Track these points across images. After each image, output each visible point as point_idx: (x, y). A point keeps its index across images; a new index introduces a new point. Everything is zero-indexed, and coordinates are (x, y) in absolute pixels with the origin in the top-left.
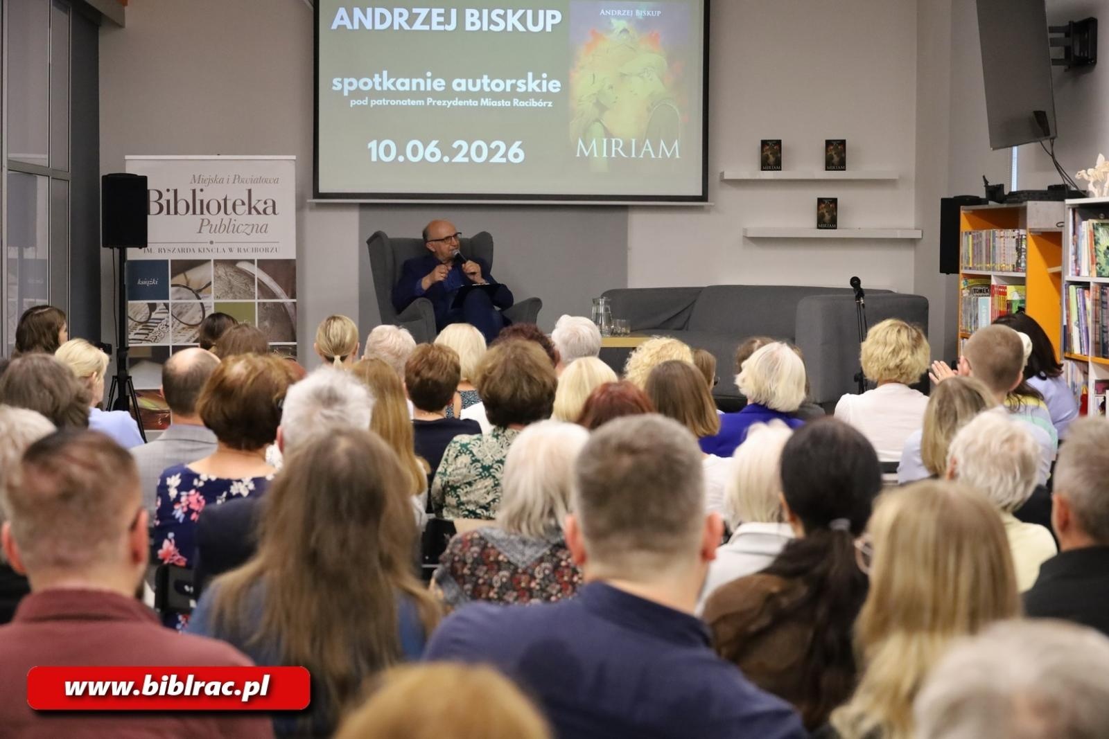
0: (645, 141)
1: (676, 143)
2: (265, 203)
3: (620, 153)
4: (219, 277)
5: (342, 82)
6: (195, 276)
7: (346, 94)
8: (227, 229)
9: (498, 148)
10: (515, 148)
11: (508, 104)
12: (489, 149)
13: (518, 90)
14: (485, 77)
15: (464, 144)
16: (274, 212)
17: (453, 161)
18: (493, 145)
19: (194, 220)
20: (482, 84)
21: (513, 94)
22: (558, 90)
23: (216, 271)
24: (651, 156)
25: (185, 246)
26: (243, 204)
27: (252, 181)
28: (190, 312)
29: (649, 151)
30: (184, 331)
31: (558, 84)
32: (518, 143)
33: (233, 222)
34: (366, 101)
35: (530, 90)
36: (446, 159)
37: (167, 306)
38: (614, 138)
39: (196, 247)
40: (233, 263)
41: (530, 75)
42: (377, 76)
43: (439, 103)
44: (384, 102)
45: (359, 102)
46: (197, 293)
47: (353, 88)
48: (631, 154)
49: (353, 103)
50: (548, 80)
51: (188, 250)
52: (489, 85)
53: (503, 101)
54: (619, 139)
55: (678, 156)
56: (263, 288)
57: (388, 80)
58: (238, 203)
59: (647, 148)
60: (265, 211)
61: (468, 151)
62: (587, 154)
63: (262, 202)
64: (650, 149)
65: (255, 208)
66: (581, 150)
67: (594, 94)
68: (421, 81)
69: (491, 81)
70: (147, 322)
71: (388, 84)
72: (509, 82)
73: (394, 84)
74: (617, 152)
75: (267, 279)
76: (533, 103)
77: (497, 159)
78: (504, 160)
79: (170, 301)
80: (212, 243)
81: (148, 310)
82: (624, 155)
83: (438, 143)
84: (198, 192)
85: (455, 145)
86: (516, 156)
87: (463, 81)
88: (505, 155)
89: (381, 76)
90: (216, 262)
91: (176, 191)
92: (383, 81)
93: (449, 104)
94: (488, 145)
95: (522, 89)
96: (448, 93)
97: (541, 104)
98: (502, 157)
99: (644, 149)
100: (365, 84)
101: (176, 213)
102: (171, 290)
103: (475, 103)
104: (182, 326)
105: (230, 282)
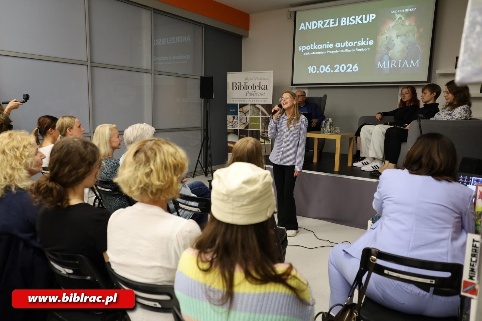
0: (405, 61)
1: (418, 61)
2: (264, 86)
3: (394, 66)
4: (251, 109)
5: (301, 48)
6: (245, 109)
7: (302, 51)
8: (253, 94)
9: (349, 66)
10: (355, 66)
11: (354, 50)
12: (346, 67)
13: (358, 45)
14: (347, 41)
15: (338, 66)
16: (267, 89)
17: (334, 72)
18: (348, 66)
19: (245, 92)
20: (345, 44)
21: (356, 46)
22: (372, 44)
23: (250, 107)
24: (407, 66)
25: (243, 99)
26: (258, 86)
27: (261, 79)
28: (243, 120)
29: (406, 65)
30: (241, 125)
31: (373, 42)
32: (356, 64)
33: (255, 92)
34: (308, 53)
35: (362, 45)
36: (332, 71)
37: (237, 117)
38: (392, 60)
39: (245, 100)
40: (254, 105)
41: (362, 39)
42: (312, 44)
43: (331, 52)
44: (313, 53)
45: (306, 54)
46: (245, 114)
47: (305, 49)
48: (399, 66)
49: (304, 54)
50: (369, 40)
51: (243, 101)
52: (348, 44)
53: (352, 50)
54: (394, 61)
55: (418, 66)
56: (263, 112)
57: (315, 45)
58: (257, 86)
59: (405, 63)
60: (264, 89)
61: (339, 68)
62: (381, 67)
63: (263, 86)
64: (407, 64)
65: (261, 88)
66: (379, 66)
67: (386, 44)
68: (325, 45)
69: (349, 43)
70: (232, 122)
71: (315, 47)
72: (355, 43)
73: (317, 47)
74: (393, 65)
75: (264, 110)
76: (363, 50)
77: (349, 70)
78: (351, 71)
79: (238, 116)
80: (249, 99)
81: (233, 118)
82: (396, 67)
83: (330, 66)
84: (246, 83)
85: (335, 66)
86: (356, 69)
87: (339, 44)
88: (352, 69)
89: (313, 45)
90: (250, 104)
91: (240, 83)
92: (314, 46)
93: (334, 52)
94: (346, 66)
95: (359, 44)
96: (334, 48)
97: (366, 49)
98: (351, 69)
99: (404, 64)
100: (308, 48)
101: (240, 89)
102: (239, 112)
103: (343, 51)
104: (241, 123)
105: (254, 111)
